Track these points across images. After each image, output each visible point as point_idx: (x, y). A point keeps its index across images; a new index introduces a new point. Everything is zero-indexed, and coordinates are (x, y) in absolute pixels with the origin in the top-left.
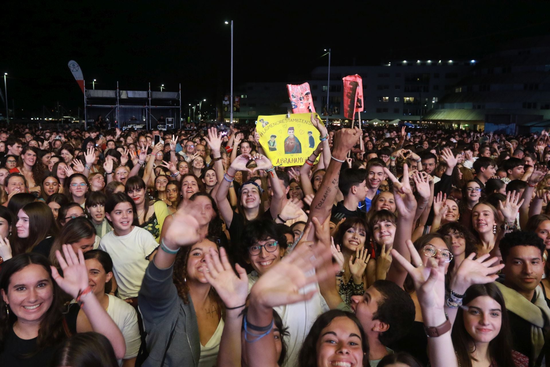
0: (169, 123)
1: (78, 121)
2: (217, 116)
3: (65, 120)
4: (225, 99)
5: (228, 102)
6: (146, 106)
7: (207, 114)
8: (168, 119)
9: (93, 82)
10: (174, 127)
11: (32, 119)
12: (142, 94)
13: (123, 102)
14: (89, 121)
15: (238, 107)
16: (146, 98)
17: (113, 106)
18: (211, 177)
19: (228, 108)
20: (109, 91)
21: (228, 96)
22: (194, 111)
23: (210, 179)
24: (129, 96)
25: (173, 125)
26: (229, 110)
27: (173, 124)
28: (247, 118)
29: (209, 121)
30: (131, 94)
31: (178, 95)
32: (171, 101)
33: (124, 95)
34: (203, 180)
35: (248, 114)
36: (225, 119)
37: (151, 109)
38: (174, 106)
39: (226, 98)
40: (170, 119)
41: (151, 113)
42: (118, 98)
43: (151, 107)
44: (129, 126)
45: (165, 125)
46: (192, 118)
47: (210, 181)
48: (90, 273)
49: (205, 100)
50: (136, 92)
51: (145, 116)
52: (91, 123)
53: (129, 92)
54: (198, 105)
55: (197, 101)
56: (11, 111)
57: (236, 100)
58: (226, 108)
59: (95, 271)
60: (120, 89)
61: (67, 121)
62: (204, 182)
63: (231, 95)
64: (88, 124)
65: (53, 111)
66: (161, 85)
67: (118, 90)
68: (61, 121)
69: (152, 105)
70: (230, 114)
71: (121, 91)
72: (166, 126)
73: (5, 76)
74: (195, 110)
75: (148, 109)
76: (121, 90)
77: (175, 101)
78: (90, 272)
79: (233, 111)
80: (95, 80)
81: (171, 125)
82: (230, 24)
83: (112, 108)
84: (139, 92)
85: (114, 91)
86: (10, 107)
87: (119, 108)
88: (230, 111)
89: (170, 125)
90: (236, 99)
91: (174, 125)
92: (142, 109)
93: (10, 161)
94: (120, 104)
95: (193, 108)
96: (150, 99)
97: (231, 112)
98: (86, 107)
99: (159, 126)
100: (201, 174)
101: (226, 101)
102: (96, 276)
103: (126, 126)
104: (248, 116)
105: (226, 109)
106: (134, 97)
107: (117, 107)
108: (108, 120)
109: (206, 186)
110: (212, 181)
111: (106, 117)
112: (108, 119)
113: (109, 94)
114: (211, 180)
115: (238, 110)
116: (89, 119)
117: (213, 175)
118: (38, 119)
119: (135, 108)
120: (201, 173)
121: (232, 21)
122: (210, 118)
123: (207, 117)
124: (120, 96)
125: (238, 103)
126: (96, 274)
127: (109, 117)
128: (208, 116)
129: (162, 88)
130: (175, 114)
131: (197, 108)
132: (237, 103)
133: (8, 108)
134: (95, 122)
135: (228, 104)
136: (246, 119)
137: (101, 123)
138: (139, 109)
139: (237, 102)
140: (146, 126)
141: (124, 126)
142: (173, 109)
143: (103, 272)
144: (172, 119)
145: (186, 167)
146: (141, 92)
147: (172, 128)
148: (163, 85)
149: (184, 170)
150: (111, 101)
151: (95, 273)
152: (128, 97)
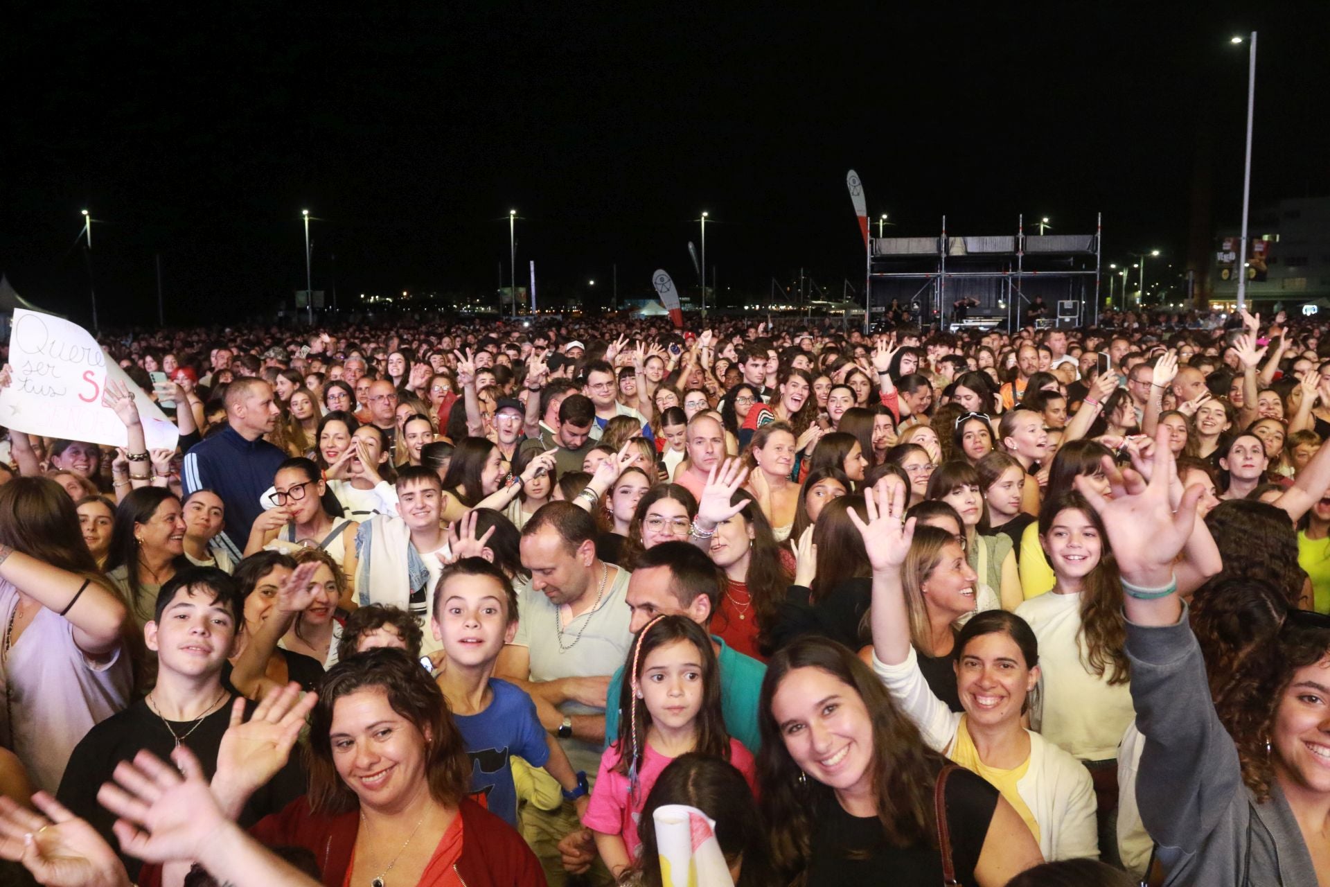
0: (1065, 312)
1: (844, 311)
2: (1190, 292)
3: (816, 309)
4: (1224, 248)
5: (1232, 256)
6: (1010, 273)
7: (1159, 289)
8: (1062, 304)
9: (881, 221)
10: (1079, 324)
11: (746, 308)
12: (1000, 244)
13: (954, 263)
14: (874, 309)
15: (1264, 266)
16: (1011, 252)
17: (931, 275)
18: (1249, 456)
19: (1231, 271)
20: (923, 240)
21: (1232, 239)
22: (1124, 283)
23: (1246, 459)
24: (970, 250)
25: (1074, 320)
26: (1232, 278)
27: (1075, 315)
28: (1281, 297)
29: (1164, 308)
30: (974, 244)
31: (1095, 240)
32: (1072, 259)
33: (958, 247)
34: (1222, 462)
35: (1283, 287)
36: (1210, 301)
37: (1024, 280)
38: (1082, 270)
39: (1227, 245)
40: (1068, 304)
41: (1022, 292)
42: (944, 255)
43: (1021, 273)
44: (964, 321)
45: (1056, 317)
46: (1117, 301)
47: (1245, 466)
48: (995, 668)
49: (1156, 253)
50: (988, 238)
51: (1006, 296)
52: (879, 314)
53: (969, 239)
54: (1136, 266)
55: (1135, 256)
56: (710, 290)
57: (1256, 249)
58: (1226, 271)
59: (1007, 662)
60: (949, 234)
61: (818, 311)
62: (1226, 468)
63: (1240, 235)
64: (873, 317)
65: (788, 289)
66: (1040, 221)
67: (944, 235)
68: (806, 313)
69: (1024, 269)
70: (1237, 288)
71: (951, 239)
72: (1057, 320)
73: (703, 219)
74: (1127, 281)
75: (1015, 280)
76: (952, 236)
77: (1084, 259)
78: (994, 665)
79: (1248, 279)
80: (885, 217)
81: (1071, 319)
82: (1247, 43)
83: (926, 280)
84: (993, 238)
85: (936, 239)
86: (708, 284)
87: (945, 278)
88: (1237, 280)
89: (1067, 319)
90: (1256, 245)
91: (1079, 318)
92: (999, 280)
93: (744, 398)
94: (947, 270)
95: (1121, 273)
96: (1020, 255)
97: (1239, 282)
98: (870, 277)
99: (1038, 322)
100: (1216, 447)
101: (1227, 252)
102: (1008, 675)
103: (957, 322)
104: (1282, 291)
105: (1225, 274)
106: (981, 251)
107: (939, 276)
108: (916, 307)
109: (1232, 479)
110: (1252, 466)
111: (912, 300)
112: (918, 304)
113: (922, 246)
114: (1248, 463)
115: (1260, 277)
116: (873, 306)
117: (1255, 452)
118: (757, 307)
119: (981, 279)
120: (1217, 444)
121: (1254, 34)
122: (1167, 301)
123: (1161, 297)
124: (947, 251)
125: (1264, 257)
126: (1008, 670)
127: (919, 301)
128: (1164, 295)
129: (1044, 228)
130: (1083, 289)
131: (1134, 275)
132: (1258, 256)
133: (706, 285)
134: (886, 312)
135: (1233, 262)
136: (1274, 299)
137: (897, 317)
138: (990, 279)
139: (1261, 253)
140: (1007, 320)
141: (952, 321)
142: (1076, 277)
143: (1022, 663)
144: (1075, 305)
145: (1182, 428)
146: (998, 239)
147: (1074, 327)
148: (1046, 220)
149: (1175, 439)
150: (926, 262)
151: (1006, 666)
152: (966, 252)
